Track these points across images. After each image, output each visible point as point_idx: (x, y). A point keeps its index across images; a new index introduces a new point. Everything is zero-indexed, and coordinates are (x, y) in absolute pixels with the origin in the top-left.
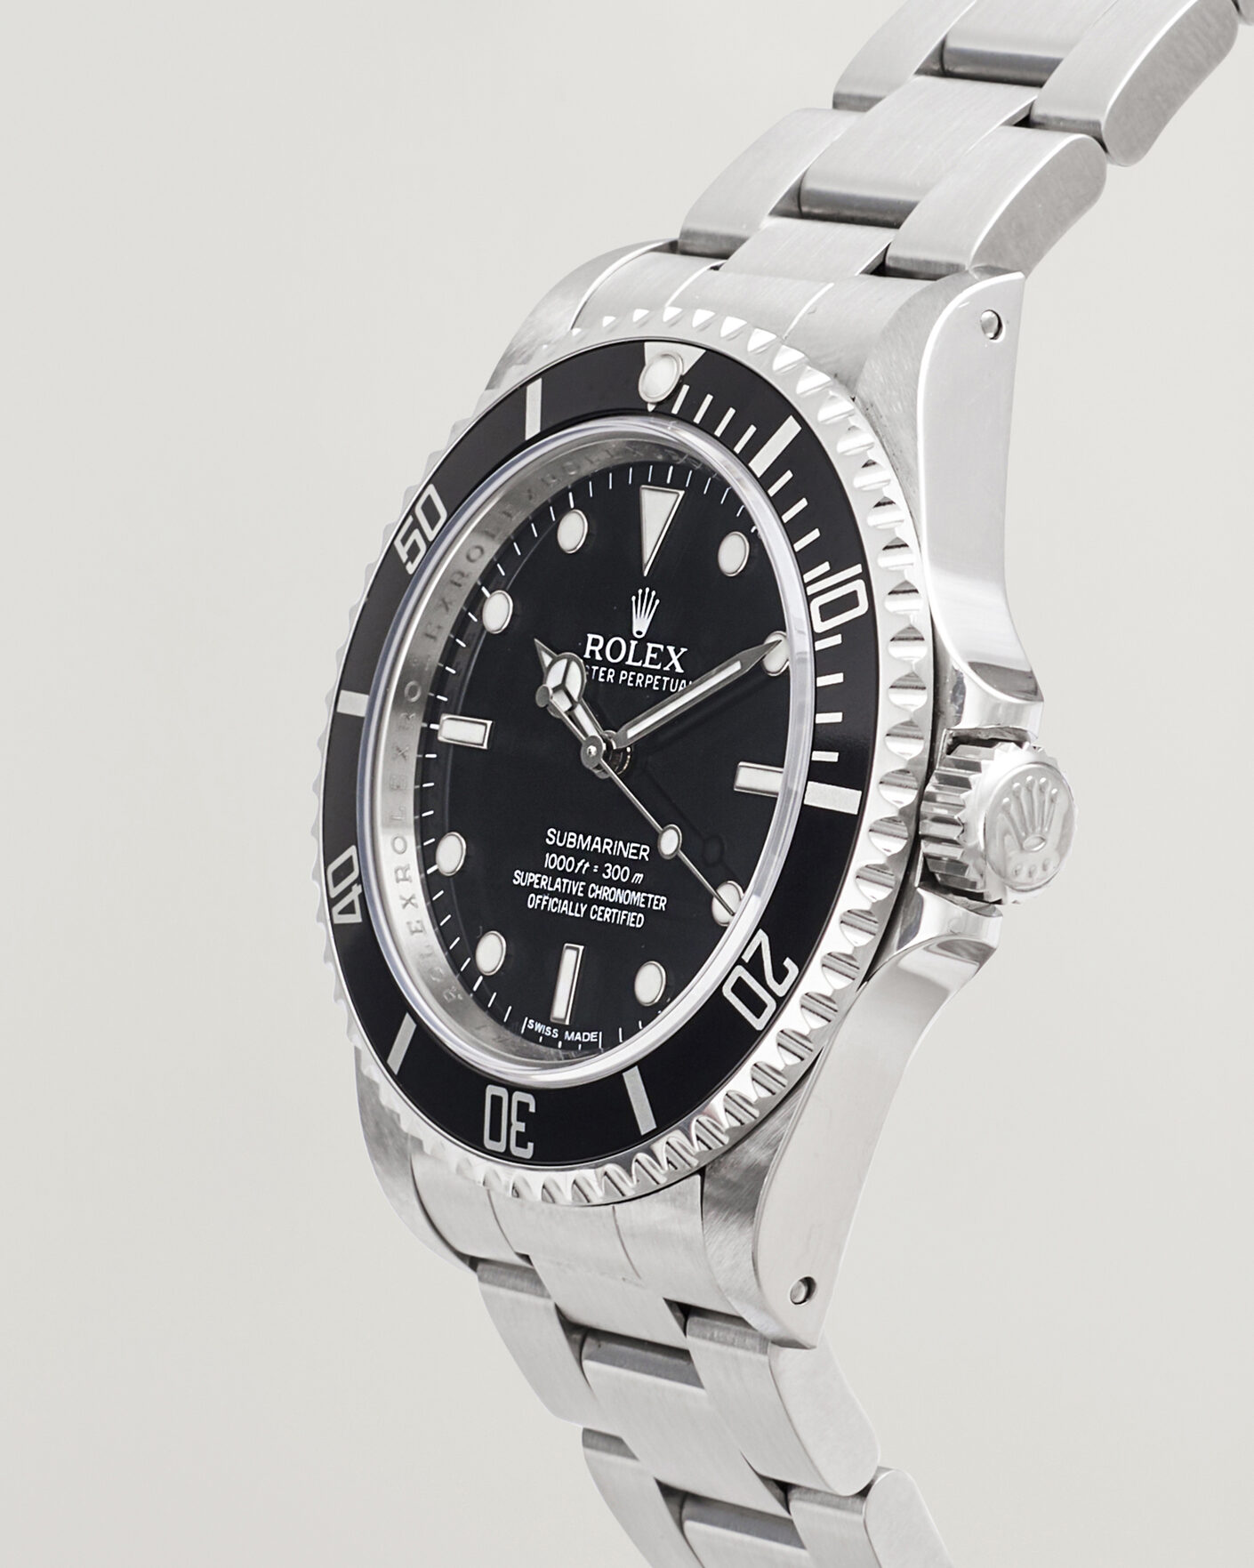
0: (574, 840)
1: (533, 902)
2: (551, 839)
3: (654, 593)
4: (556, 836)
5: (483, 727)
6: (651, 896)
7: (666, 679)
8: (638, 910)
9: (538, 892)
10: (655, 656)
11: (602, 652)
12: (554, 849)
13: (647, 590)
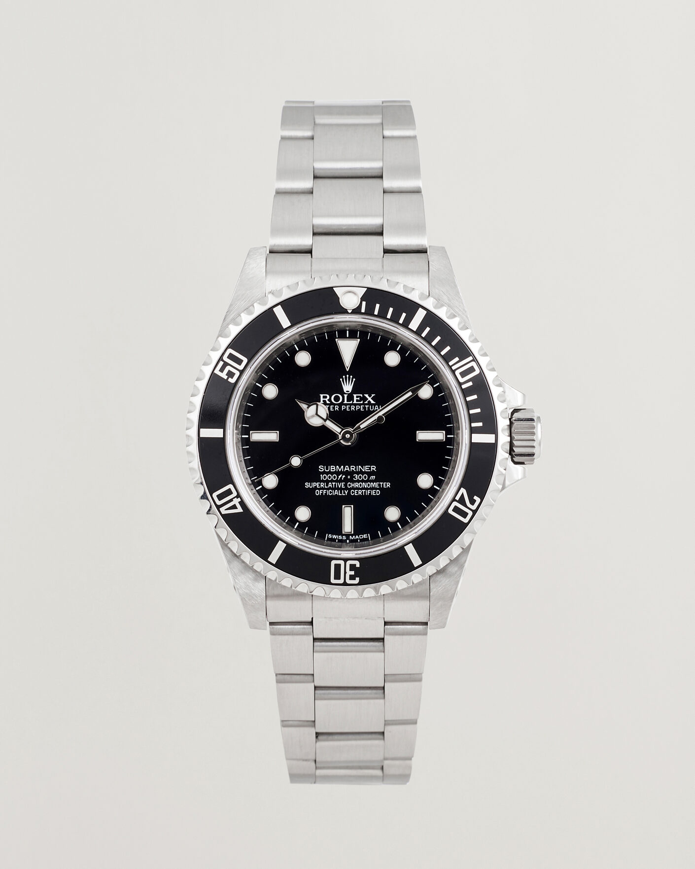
0: (334, 468)
1: (318, 493)
2: (322, 470)
3: (351, 377)
4: (324, 468)
5: (276, 434)
6: (381, 483)
7: (367, 406)
8: (376, 489)
9: (319, 489)
10: (359, 399)
11: (330, 400)
12: (324, 473)
13: (348, 376)
